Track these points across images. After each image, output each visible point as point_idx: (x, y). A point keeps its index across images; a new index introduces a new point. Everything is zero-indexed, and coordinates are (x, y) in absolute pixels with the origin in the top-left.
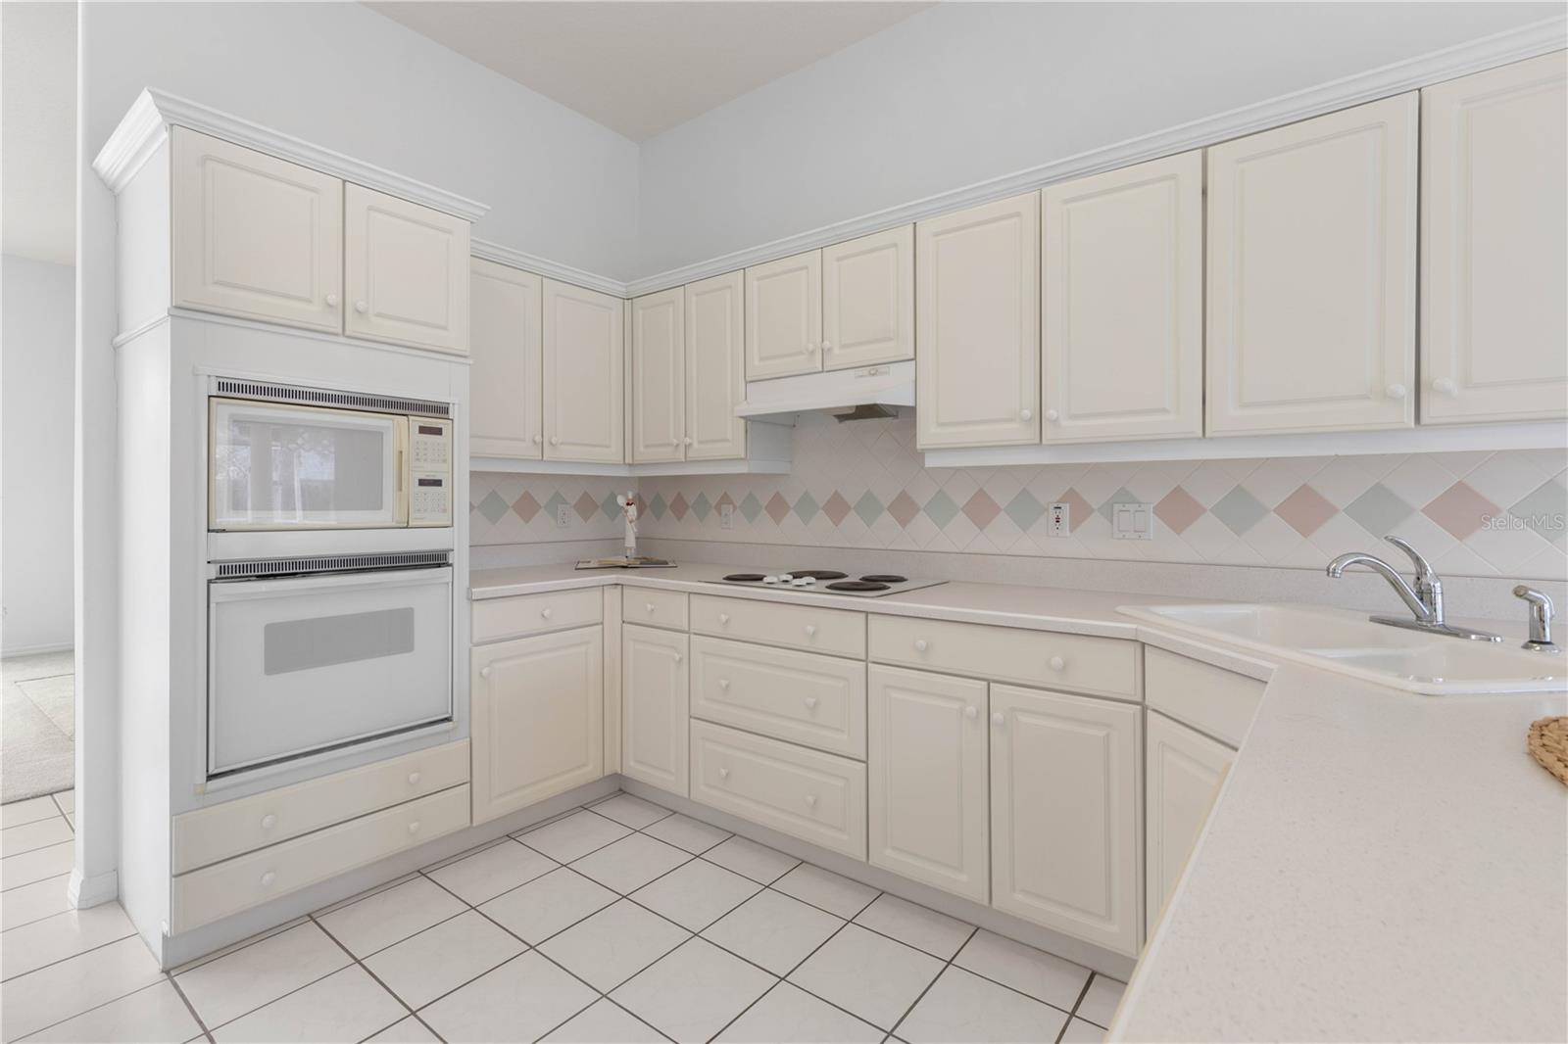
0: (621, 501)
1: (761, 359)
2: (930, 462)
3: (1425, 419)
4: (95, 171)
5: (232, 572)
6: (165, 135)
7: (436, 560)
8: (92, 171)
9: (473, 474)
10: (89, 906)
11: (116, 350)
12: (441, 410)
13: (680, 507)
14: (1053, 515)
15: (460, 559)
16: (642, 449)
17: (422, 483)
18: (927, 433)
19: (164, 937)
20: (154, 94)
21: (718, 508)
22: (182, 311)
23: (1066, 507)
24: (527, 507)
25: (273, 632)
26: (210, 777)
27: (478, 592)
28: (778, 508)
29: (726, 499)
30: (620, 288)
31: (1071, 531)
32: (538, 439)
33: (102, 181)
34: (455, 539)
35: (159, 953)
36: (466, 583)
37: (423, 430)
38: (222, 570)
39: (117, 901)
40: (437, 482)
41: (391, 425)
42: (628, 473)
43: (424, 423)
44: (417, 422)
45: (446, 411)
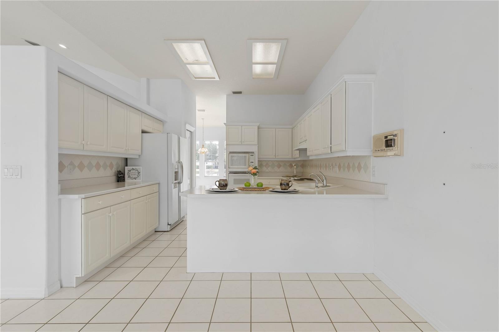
0: (293, 165)
1: (300, 139)
3: (332, 151)
5: (231, 173)
17: (251, 162)
18: (308, 153)
22: (227, 145)
24: (273, 166)
25: (235, 180)
30: (291, 127)
32: (275, 155)
40: (253, 162)
41: (247, 155)
42: (293, 160)
43: (251, 154)
44: (250, 155)
45: (254, 153)
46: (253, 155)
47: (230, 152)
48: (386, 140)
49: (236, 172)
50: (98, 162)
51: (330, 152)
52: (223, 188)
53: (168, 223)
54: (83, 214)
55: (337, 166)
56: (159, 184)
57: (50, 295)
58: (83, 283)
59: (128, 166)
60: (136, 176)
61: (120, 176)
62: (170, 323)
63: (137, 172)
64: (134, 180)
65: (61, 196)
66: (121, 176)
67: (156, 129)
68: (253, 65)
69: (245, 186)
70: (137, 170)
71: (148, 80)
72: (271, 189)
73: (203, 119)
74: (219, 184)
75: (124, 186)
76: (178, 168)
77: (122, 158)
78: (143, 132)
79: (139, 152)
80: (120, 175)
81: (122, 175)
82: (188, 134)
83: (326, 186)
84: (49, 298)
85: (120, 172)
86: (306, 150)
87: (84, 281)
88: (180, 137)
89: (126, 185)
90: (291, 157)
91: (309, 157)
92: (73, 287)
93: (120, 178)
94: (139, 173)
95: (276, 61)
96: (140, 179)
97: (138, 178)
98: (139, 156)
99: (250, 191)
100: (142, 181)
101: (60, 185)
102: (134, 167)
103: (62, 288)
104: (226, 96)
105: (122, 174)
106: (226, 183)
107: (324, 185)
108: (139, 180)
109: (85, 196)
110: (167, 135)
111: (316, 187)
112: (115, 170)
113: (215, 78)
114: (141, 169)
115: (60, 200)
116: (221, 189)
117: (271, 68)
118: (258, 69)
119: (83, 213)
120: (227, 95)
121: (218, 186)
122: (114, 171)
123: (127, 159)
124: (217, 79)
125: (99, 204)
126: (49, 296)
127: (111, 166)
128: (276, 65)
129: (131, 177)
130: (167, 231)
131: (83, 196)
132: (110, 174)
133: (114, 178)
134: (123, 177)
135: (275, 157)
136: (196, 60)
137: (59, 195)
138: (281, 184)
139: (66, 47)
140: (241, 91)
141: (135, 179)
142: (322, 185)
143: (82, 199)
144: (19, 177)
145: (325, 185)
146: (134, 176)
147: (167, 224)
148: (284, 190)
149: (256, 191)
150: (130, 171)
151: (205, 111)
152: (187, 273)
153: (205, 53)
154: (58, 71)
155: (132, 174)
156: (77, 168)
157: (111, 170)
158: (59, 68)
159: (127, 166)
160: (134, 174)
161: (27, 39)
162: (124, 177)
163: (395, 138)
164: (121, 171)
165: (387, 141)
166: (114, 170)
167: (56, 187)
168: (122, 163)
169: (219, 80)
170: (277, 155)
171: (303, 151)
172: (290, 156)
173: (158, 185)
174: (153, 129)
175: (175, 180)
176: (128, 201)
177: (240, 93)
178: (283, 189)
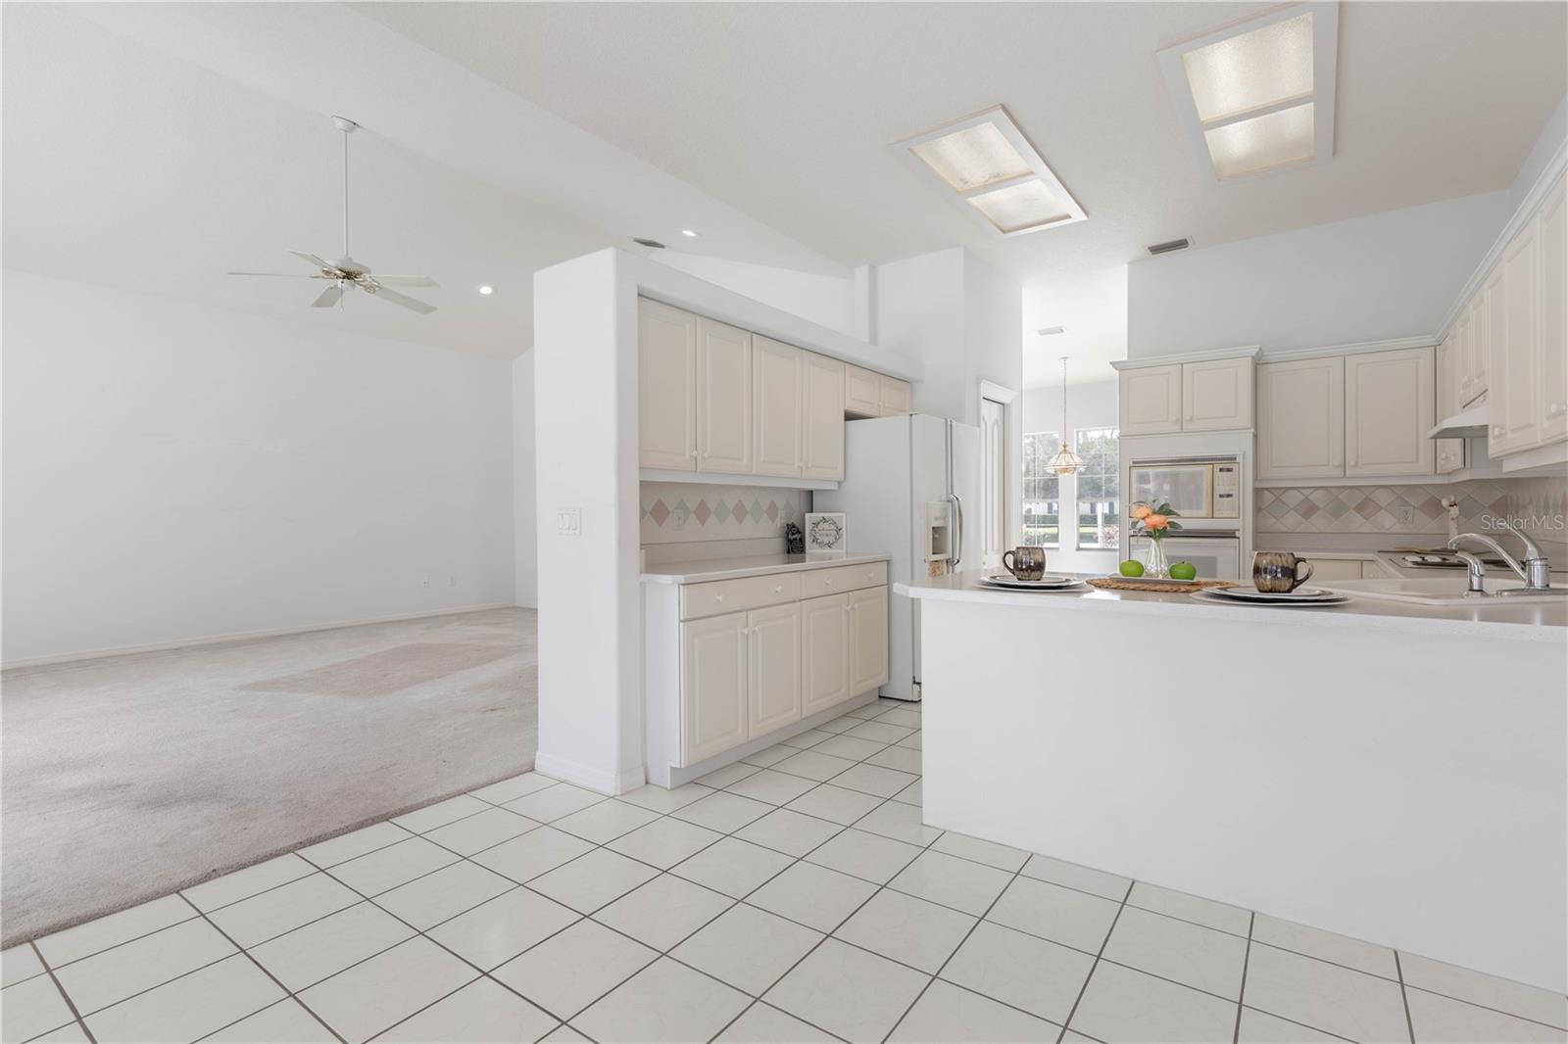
7: (1230, 535)
9: (1255, 489)
12: (1233, 459)
15: (1244, 535)
17: (1221, 496)
24: (1337, 509)
32: (1340, 463)
34: (1242, 524)
37: (1222, 470)
40: (1229, 496)
41: (1206, 470)
42: (1445, 481)
43: (1221, 466)
44: (1217, 467)
45: (1235, 459)
46: (1229, 470)
47: (1134, 463)
50: (740, 501)
52: (1026, 574)
53: (914, 678)
54: (684, 621)
56: (888, 561)
57: (624, 796)
58: (685, 784)
59: (814, 509)
60: (832, 539)
61: (794, 537)
62: (828, 936)
63: (833, 527)
64: (827, 551)
65: (647, 577)
66: (796, 539)
67: (887, 405)
68: (1206, 133)
69: (1124, 575)
70: (834, 523)
71: (873, 270)
72: (1215, 590)
73: (1065, 358)
74: (1015, 563)
75: (803, 561)
76: (945, 518)
77: (801, 491)
78: (850, 417)
79: (838, 474)
80: (793, 534)
81: (797, 536)
82: (990, 412)
83: (1546, 589)
84: (623, 798)
85: (794, 526)
86: (1482, 432)
87: (688, 780)
88: (954, 424)
89: (807, 557)
90: (1430, 469)
91: (1499, 461)
92: (666, 789)
93: (794, 543)
94: (838, 530)
95: (1309, 89)
96: (842, 548)
97: (836, 544)
98: (839, 483)
99: (1133, 589)
100: (847, 553)
101: (643, 551)
102: (826, 515)
103: (648, 786)
104: (1126, 266)
105: (798, 532)
106: (1039, 558)
107: (1531, 583)
108: (840, 551)
109: (686, 579)
110: (911, 420)
111: (1472, 590)
112: (783, 521)
113: (1070, 217)
114: (841, 518)
115: (643, 584)
116: (1019, 579)
117: (1298, 121)
118: (1236, 141)
119: (682, 618)
120: (1130, 263)
121: (1012, 567)
122: (779, 525)
123: (811, 492)
124: (1078, 216)
125: (718, 601)
126: (622, 795)
127: (772, 511)
128: (1312, 104)
129: (819, 541)
130: (912, 702)
131: (681, 578)
132: (768, 531)
133: (778, 544)
134: (800, 539)
135: (1340, 472)
136: (995, 177)
137: (641, 573)
138: (1257, 571)
139: (694, 232)
140: (1183, 238)
141: (829, 545)
142: (1522, 585)
143: (679, 585)
144: (577, 532)
145: (1538, 583)
146: (826, 540)
147: (911, 681)
148: (1271, 591)
149: (1156, 591)
150: (816, 524)
151: (1062, 331)
152: (922, 824)
153: (1015, 145)
154: (639, 295)
155: (822, 533)
156: (693, 515)
157: (773, 522)
158: (639, 288)
159: (812, 512)
160: (825, 533)
161: (638, 237)
162: (802, 541)
164: (797, 525)
166: (780, 522)
167: (636, 555)
168: (797, 504)
169: (1085, 218)
170: (1350, 462)
171: (1473, 437)
172: (1424, 465)
173: (885, 564)
174: (879, 406)
175: (934, 553)
176: (794, 602)
177: (1182, 244)
178: (1266, 588)
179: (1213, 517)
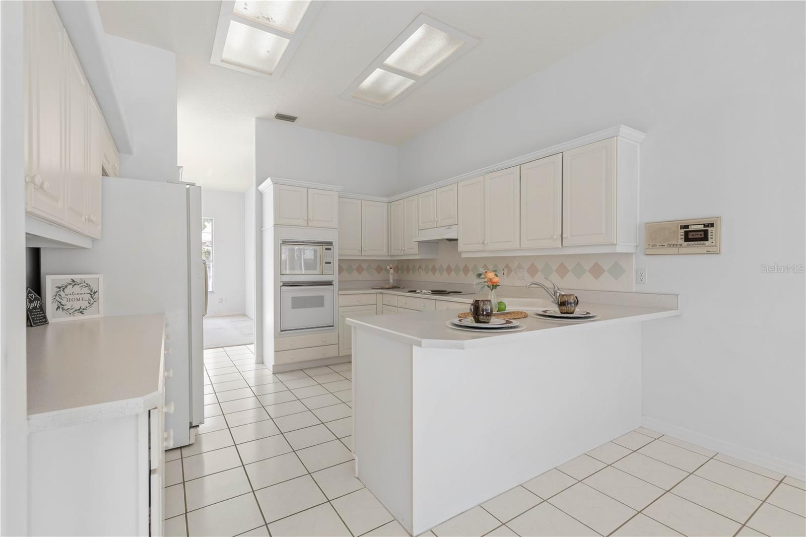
0: (388, 267)
1: (422, 223)
2: (463, 256)
3: (564, 245)
4: (258, 190)
5: (286, 284)
6: (273, 186)
7: (329, 283)
8: (257, 190)
9: (339, 260)
10: (257, 363)
11: (262, 231)
12: (331, 243)
13: (408, 270)
14: (502, 272)
15: (336, 283)
16: (393, 251)
17: (326, 263)
18: (461, 246)
19: (273, 366)
20: (271, 179)
21: (418, 270)
22: (275, 225)
23: (506, 270)
24: (360, 270)
25: (294, 299)
26: (281, 331)
27: (341, 292)
28: (434, 270)
29: (420, 267)
30: (386, 199)
31: (507, 277)
32: (360, 249)
33: (259, 191)
34: (335, 278)
35: (272, 371)
36: (337, 290)
37: (326, 249)
38: (283, 284)
39: (263, 363)
40: (330, 263)
41: (319, 248)
42: (392, 258)
44: (324, 247)
46: (330, 249)
47: (283, 241)
48: (685, 231)
49: (297, 282)
51: (560, 246)
53: (191, 423)
55: (526, 270)
60: (84, 304)
61: (32, 305)
63: (86, 290)
64: (79, 317)
66: (35, 308)
70: (88, 286)
79: (93, 230)
80: (30, 302)
81: (37, 304)
90: (385, 254)
93: (33, 313)
94: (93, 293)
96: (98, 313)
97: (89, 310)
98: (94, 240)
100: (106, 319)
102: (76, 277)
104: (254, 119)
105: (37, 299)
110: (188, 189)
113: (271, 74)
120: (258, 118)
128: (413, 81)
129: (66, 307)
134: (43, 308)
140: (295, 116)
141: (81, 311)
143: (150, 411)
146: (77, 305)
147: (188, 426)
150: (61, 288)
155: (71, 297)
160: (75, 297)
163: (710, 229)
165: (686, 233)
170: (363, 249)
177: (292, 119)
179: (322, 275)
